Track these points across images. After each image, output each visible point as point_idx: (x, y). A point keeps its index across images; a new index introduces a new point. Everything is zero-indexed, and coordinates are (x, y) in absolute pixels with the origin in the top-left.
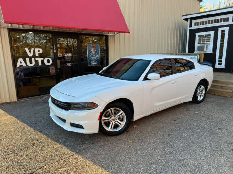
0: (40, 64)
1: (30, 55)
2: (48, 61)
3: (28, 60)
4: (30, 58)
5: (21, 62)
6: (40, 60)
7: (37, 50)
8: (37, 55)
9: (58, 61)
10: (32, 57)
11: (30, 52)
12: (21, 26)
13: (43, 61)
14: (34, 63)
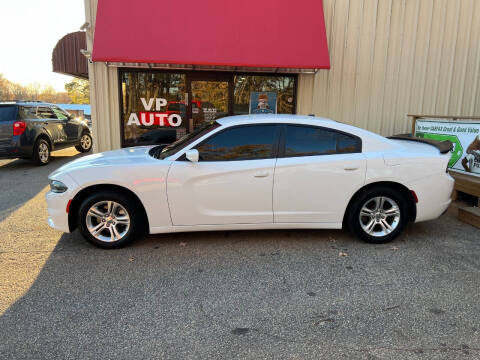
0: (162, 123)
1: (148, 108)
2: (175, 120)
3: (143, 116)
4: (148, 113)
5: (133, 120)
6: (161, 117)
7: (158, 100)
8: (158, 109)
9: (191, 121)
10: (151, 112)
11: (148, 103)
12: (137, 66)
13: (166, 119)
14: (152, 122)
